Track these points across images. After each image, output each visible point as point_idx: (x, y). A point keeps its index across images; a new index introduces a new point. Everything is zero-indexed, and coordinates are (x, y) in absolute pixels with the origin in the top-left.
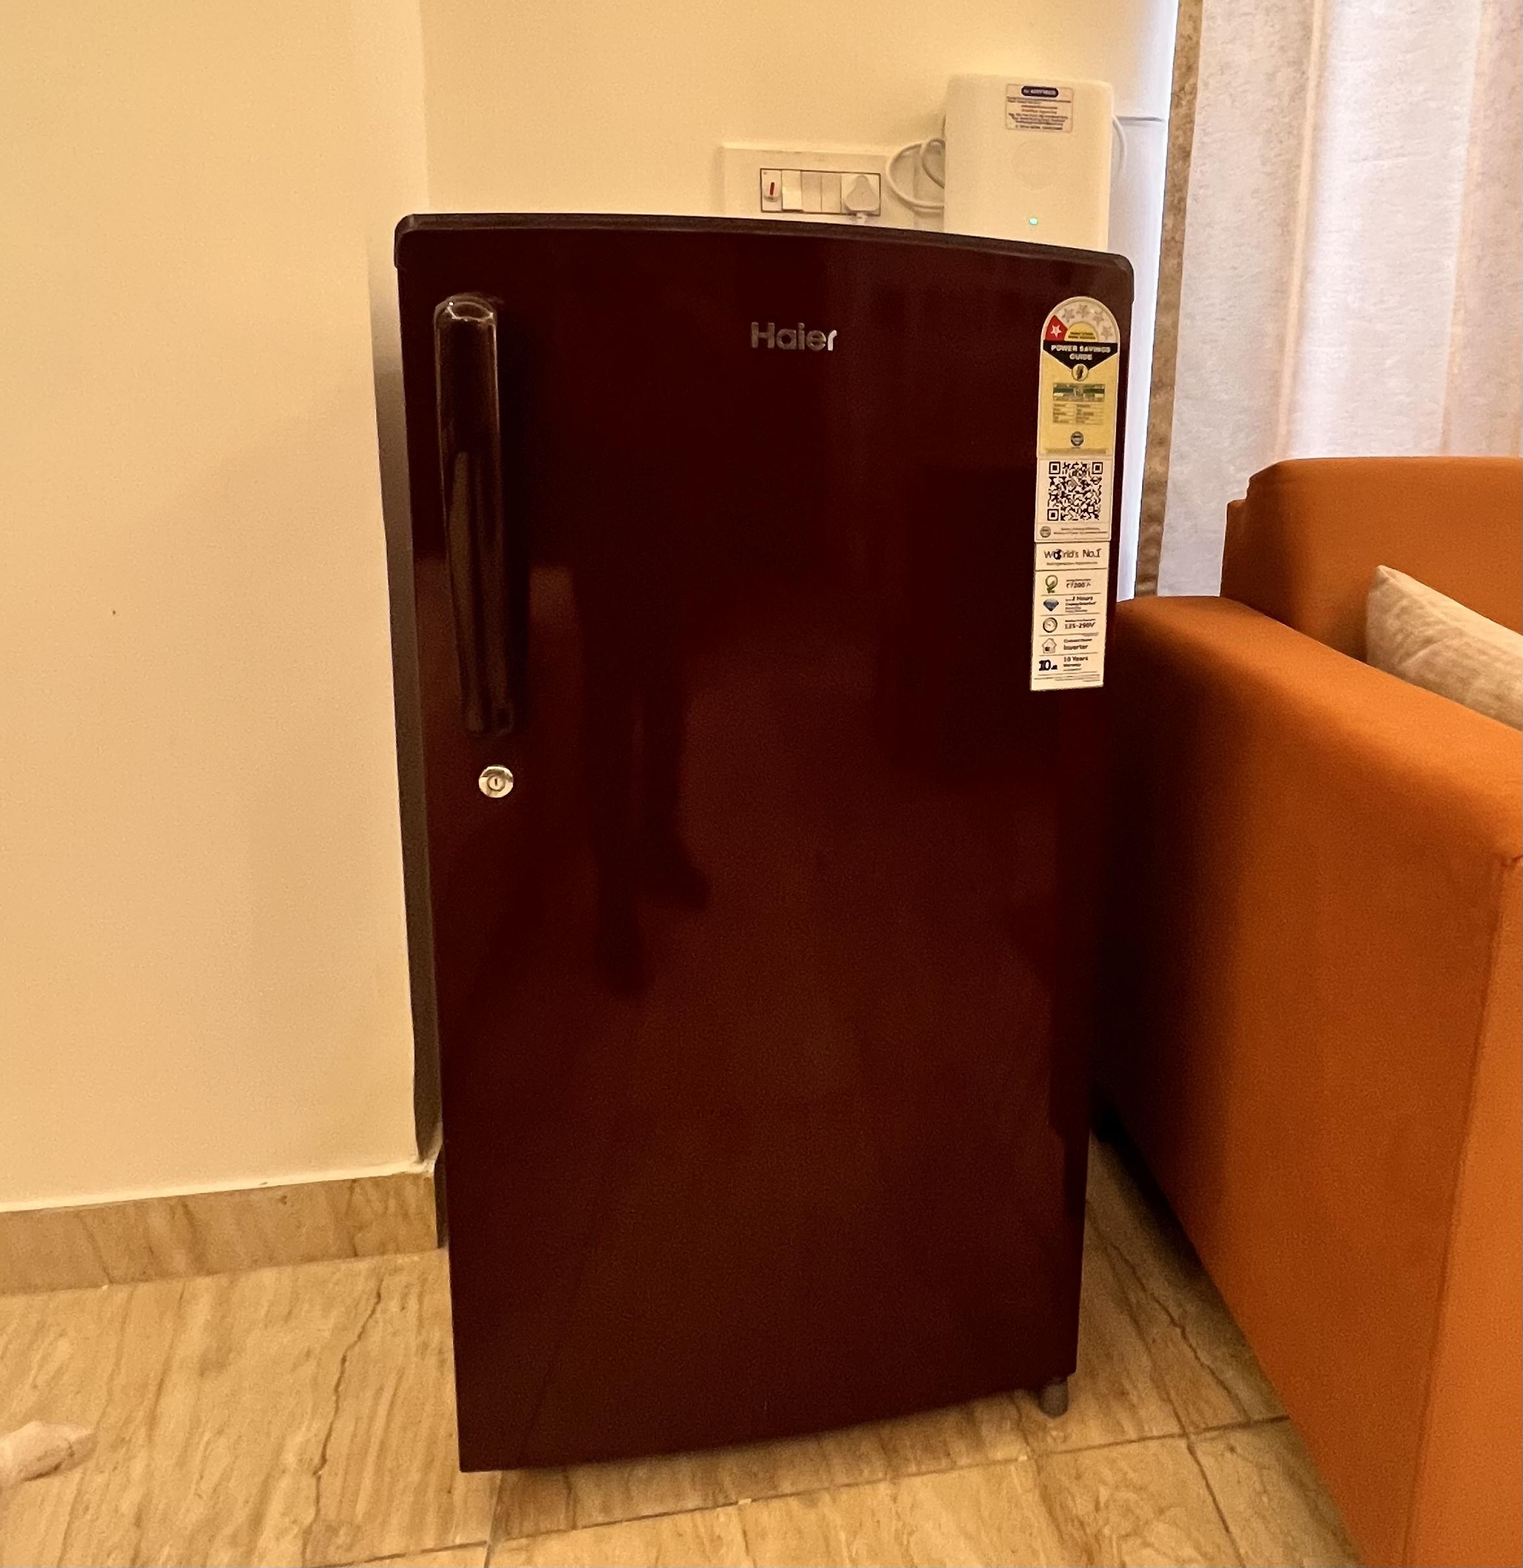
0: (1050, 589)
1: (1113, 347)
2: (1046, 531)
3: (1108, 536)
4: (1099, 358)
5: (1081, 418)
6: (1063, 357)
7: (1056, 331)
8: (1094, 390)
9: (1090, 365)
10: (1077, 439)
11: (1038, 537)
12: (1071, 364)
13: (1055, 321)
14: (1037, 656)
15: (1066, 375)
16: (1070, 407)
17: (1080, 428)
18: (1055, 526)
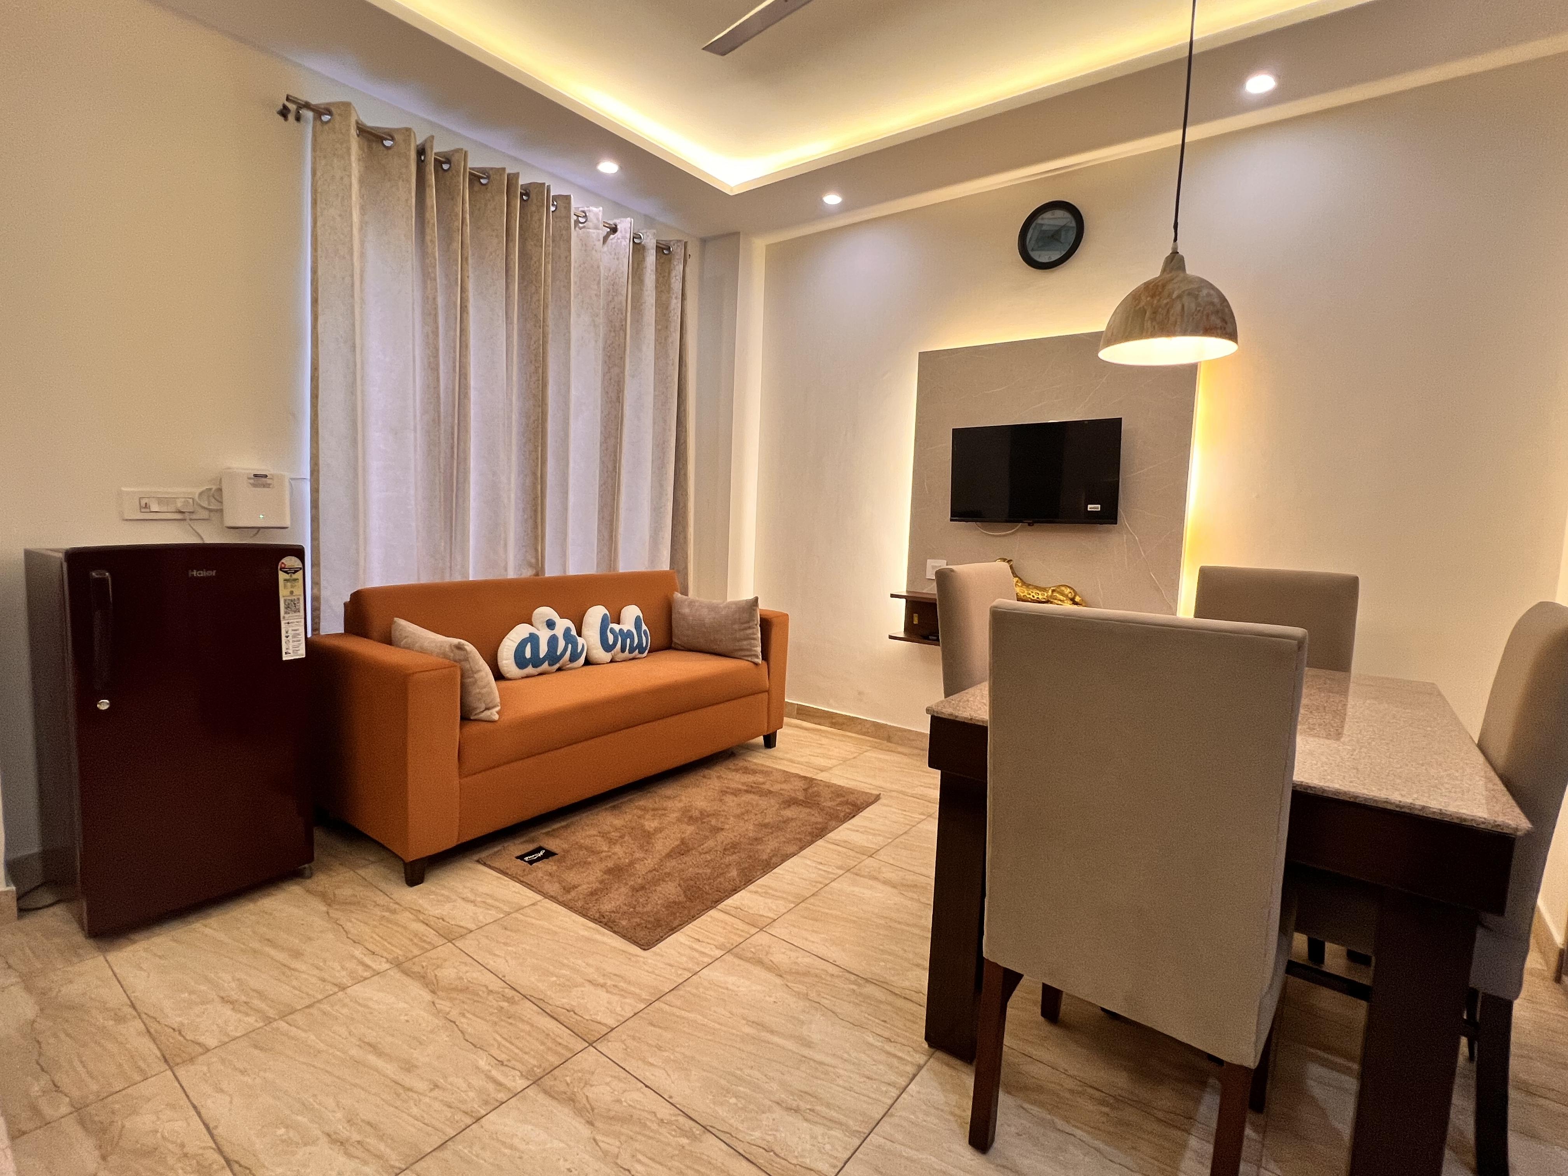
0: (287, 632)
1: (301, 568)
2: (284, 617)
3: (303, 617)
4: (296, 572)
5: (292, 587)
6: (286, 572)
7: (283, 566)
8: (295, 580)
9: (294, 573)
10: (292, 593)
11: (282, 619)
12: (288, 573)
13: (283, 563)
14: (284, 650)
15: (287, 576)
16: (289, 584)
17: (292, 589)
18: (287, 616)
